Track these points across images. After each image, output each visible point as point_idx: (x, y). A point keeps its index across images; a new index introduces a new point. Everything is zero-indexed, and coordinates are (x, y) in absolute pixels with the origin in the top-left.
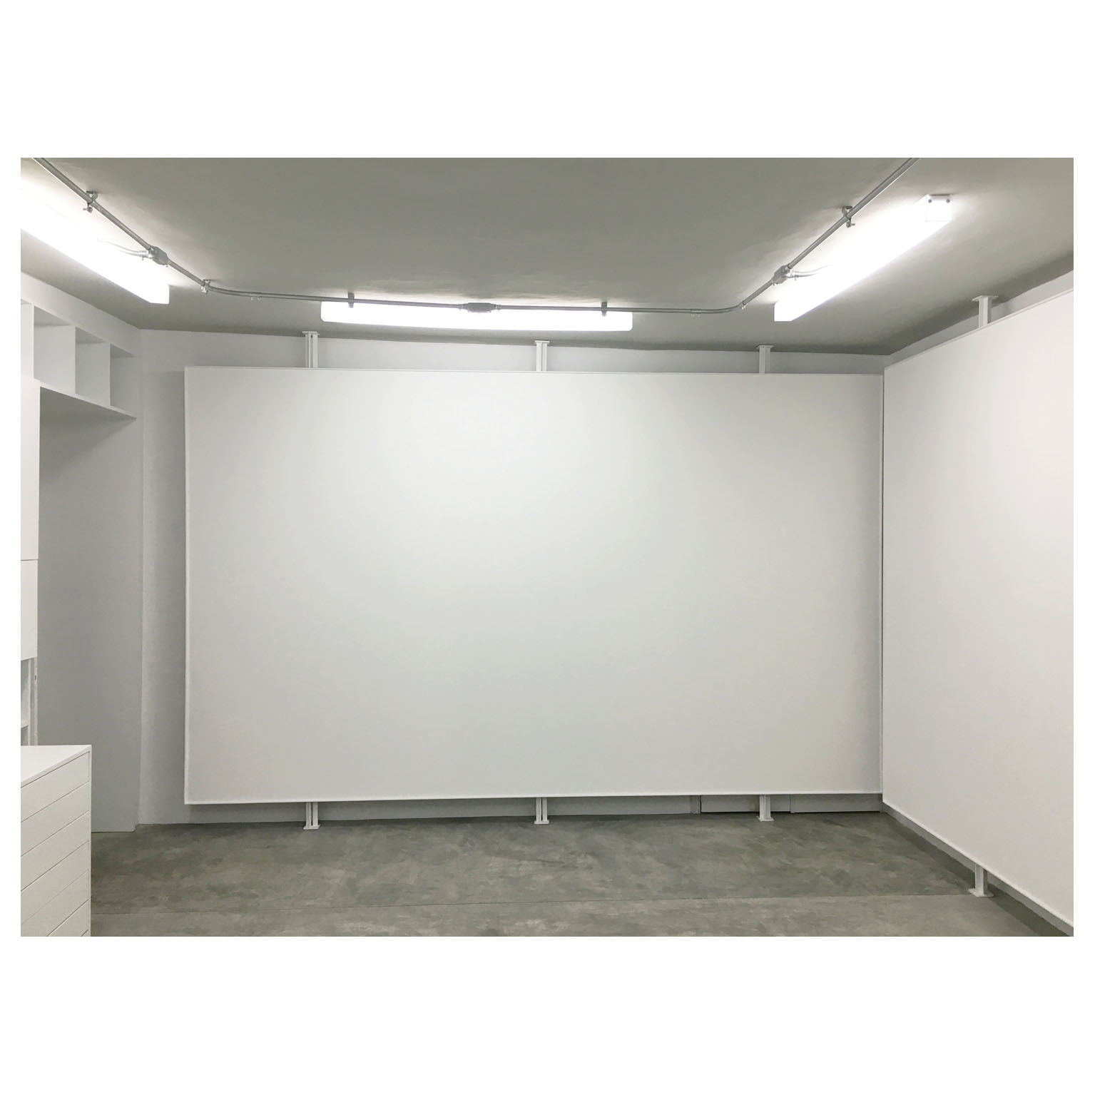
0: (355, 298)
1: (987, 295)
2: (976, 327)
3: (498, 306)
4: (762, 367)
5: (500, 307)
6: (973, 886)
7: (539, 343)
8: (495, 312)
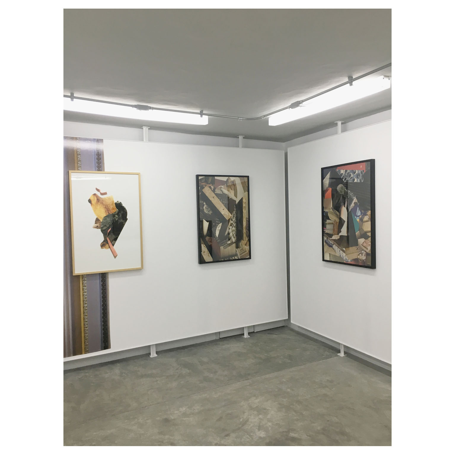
0: (75, 96)
1: (340, 121)
2: (336, 133)
3: (152, 107)
4: (240, 145)
5: (153, 108)
6: (340, 353)
7: (144, 128)
8: (150, 110)
